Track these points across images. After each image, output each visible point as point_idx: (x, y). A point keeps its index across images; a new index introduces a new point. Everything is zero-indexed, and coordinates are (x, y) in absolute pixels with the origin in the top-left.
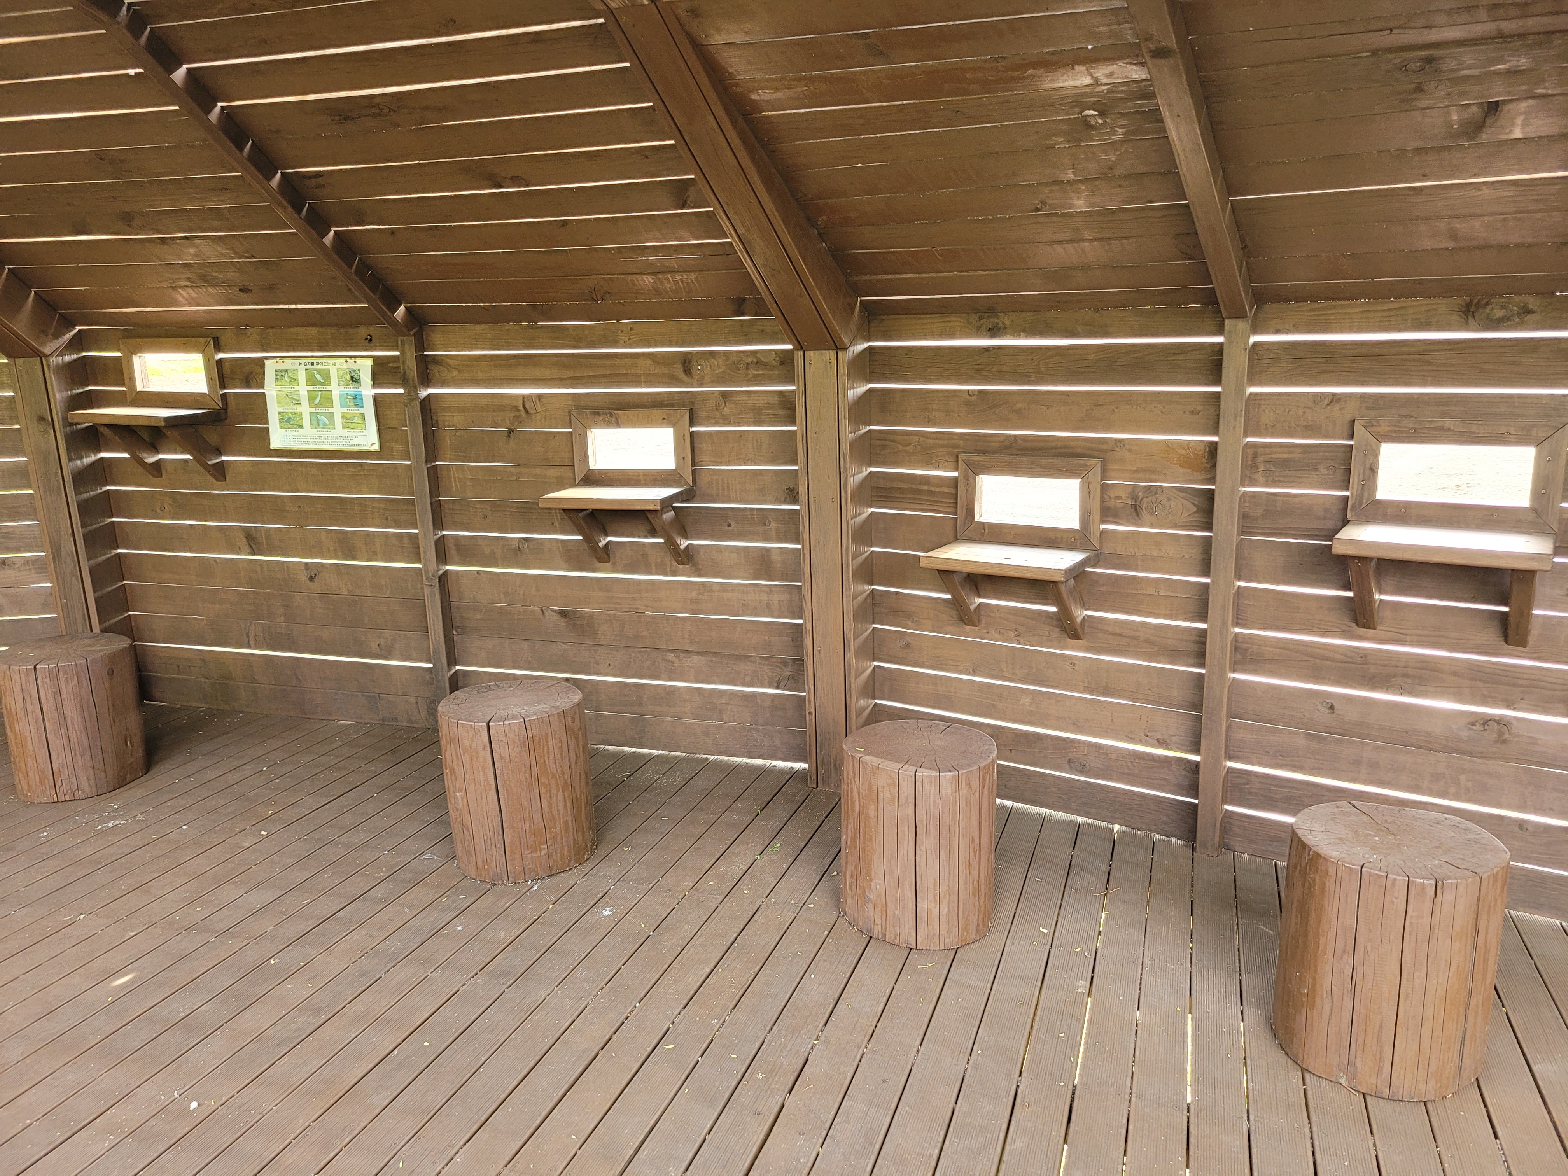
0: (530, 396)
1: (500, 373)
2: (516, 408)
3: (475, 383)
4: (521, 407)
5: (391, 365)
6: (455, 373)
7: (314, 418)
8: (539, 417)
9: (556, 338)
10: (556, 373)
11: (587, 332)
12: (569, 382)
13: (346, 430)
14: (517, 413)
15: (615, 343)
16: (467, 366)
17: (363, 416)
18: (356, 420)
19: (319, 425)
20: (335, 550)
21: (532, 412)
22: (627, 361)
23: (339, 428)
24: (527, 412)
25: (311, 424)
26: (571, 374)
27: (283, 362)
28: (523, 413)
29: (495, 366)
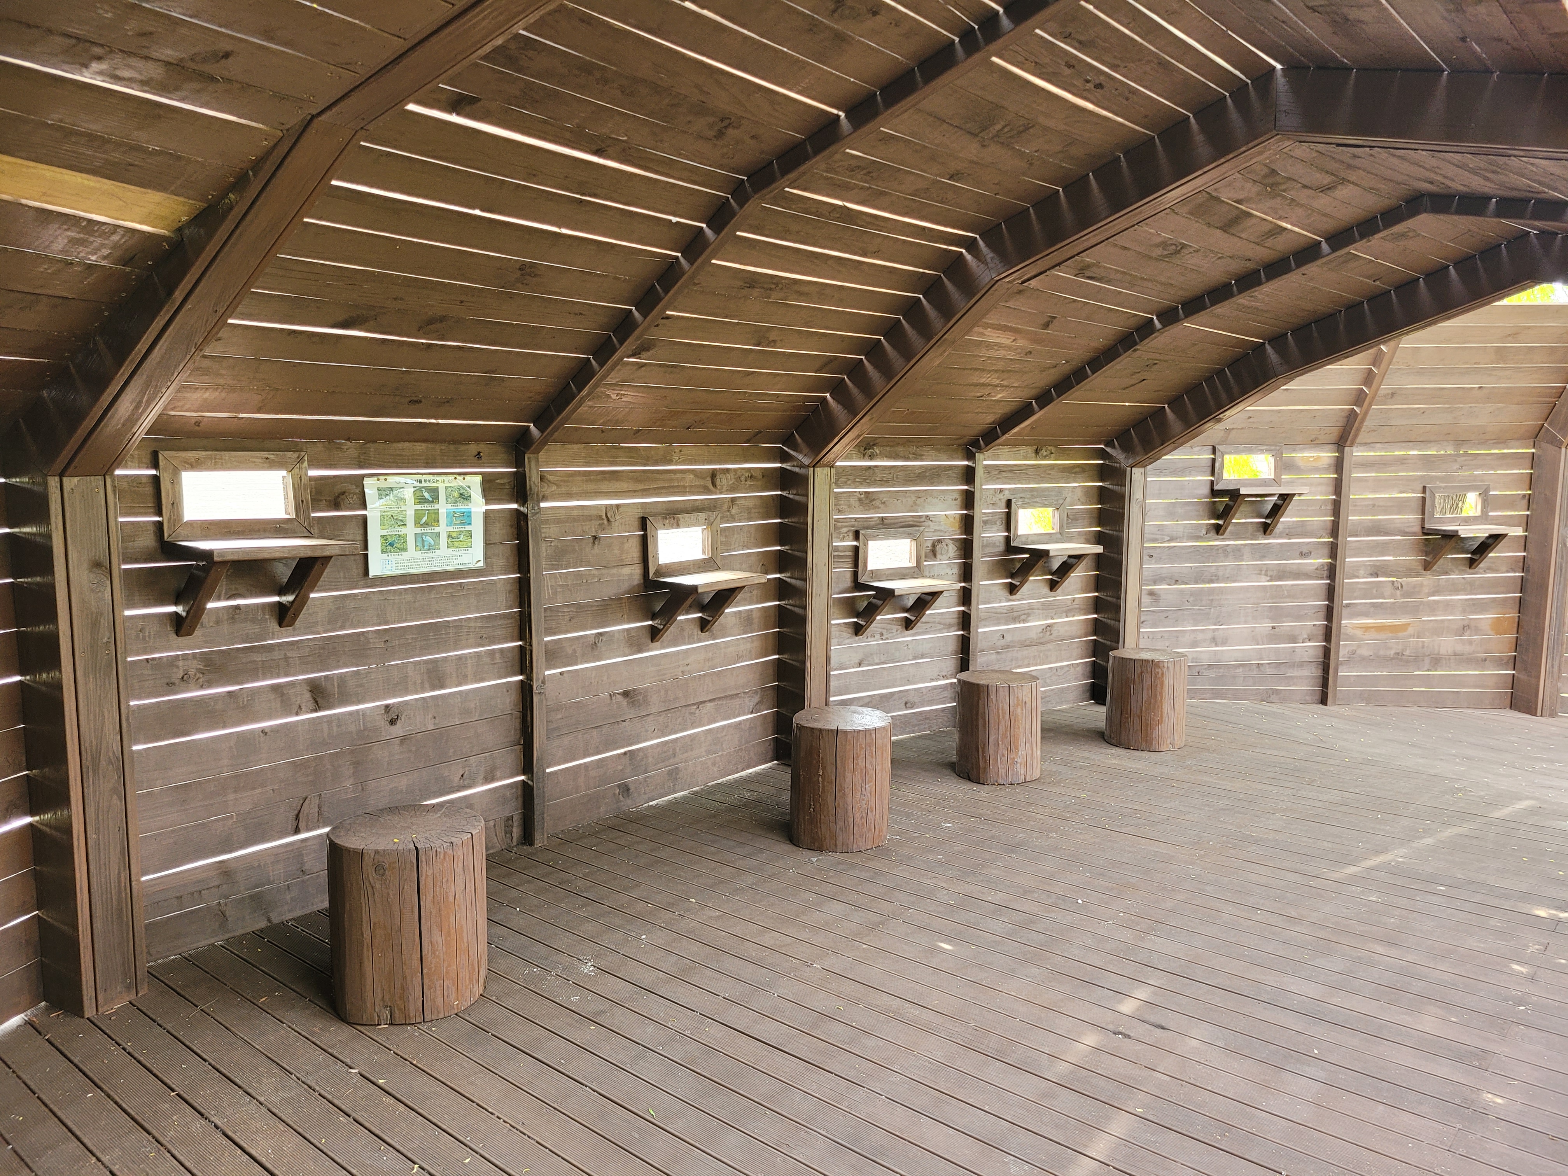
0: (611, 505)
1: (590, 487)
2: (600, 517)
3: (569, 496)
4: (604, 517)
5: (498, 481)
6: (554, 488)
7: (419, 539)
8: (617, 524)
9: (631, 457)
10: (631, 486)
11: (653, 453)
12: (640, 493)
13: (450, 550)
14: (601, 522)
15: (670, 462)
16: (564, 481)
17: (469, 534)
18: (462, 538)
19: (424, 546)
20: (422, 683)
21: (612, 520)
22: (679, 475)
23: (444, 550)
24: (608, 520)
25: (416, 546)
26: (640, 486)
27: (386, 480)
28: (605, 522)
29: (587, 481)
